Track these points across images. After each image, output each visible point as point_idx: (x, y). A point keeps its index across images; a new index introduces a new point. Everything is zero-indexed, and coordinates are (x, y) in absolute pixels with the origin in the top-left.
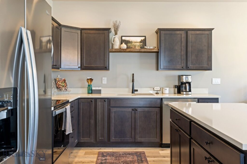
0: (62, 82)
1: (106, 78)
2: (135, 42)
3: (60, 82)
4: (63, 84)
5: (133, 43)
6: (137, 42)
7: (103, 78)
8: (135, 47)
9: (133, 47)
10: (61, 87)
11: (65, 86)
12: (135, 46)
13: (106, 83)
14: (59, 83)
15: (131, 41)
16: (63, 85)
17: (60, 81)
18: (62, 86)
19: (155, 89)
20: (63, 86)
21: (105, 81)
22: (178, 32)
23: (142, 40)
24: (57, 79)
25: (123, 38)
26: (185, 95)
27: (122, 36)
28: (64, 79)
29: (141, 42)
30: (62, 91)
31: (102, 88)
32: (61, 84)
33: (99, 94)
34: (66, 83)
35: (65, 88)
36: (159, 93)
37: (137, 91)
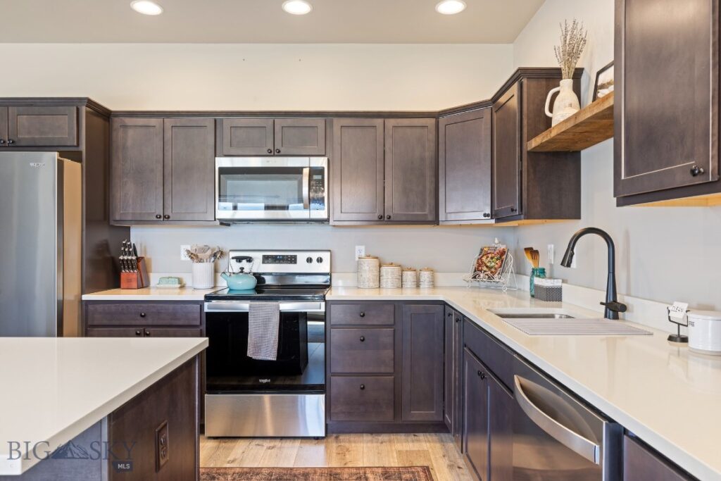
0: (492, 258)
3: (487, 257)
4: (493, 261)
10: (485, 268)
11: (496, 269)
14: (484, 258)
16: (493, 264)
17: (490, 253)
18: (487, 267)
20: (490, 268)
24: (485, 249)
27: (598, 73)
28: (502, 248)
30: (478, 279)
31: (564, 281)
32: (489, 261)
33: (557, 303)
34: (502, 261)
35: (492, 272)
36: (684, 340)
37: (620, 308)
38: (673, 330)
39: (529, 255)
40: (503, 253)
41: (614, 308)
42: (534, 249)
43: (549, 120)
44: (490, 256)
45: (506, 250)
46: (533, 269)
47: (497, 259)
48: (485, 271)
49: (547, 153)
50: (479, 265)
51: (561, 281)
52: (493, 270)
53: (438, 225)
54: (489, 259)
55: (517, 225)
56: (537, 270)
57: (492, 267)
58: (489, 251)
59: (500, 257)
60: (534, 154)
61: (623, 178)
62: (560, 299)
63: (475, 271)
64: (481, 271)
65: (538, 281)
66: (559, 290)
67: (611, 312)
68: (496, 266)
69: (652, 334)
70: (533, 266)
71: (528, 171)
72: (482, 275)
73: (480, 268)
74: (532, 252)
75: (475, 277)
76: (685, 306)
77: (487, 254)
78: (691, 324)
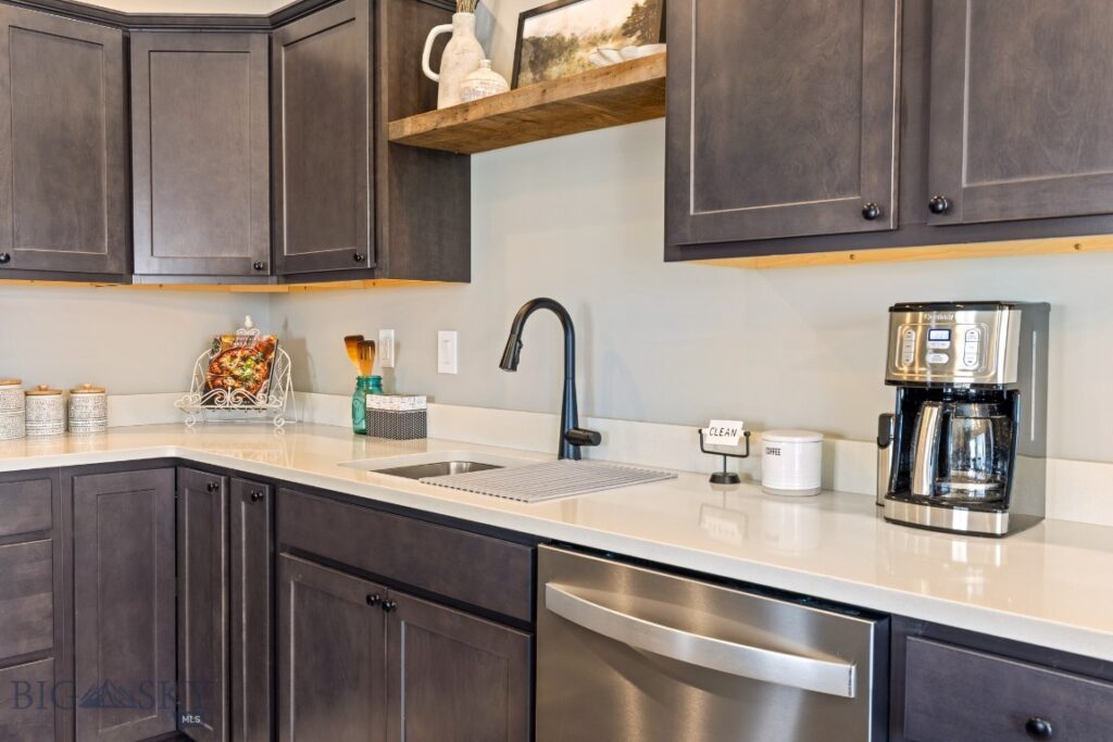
0: (244, 359)
3: (234, 357)
4: (248, 366)
7: (442, 335)
10: (230, 382)
11: (257, 382)
13: (453, 368)
14: (226, 360)
16: (249, 371)
17: (238, 349)
18: (235, 378)
19: (712, 440)
20: (242, 381)
21: (449, 353)
24: (225, 340)
28: (265, 338)
30: (219, 406)
31: (430, 400)
32: (239, 366)
33: (415, 442)
34: (269, 365)
35: (248, 389)
36: (734, 479)
37: (593, 439)
38: (717, 465)
39: (355, 351)
40: (268, 348)
41: (575, 440)
42: (366, 339)
44: (239, 354)
45: (275, 342)
46: (359, 379)
47: (257, 362)
48: (233, 388)
49: (420, 151)
50: (217, 376)
51: (424, 398)
52: (251, 384)
53: (130, 282)
54: (237, 360)
55: (287, 290)
56: (367, 380)
57: (247, 380)
58: (236, 345)
59: (264, 356)
60: (399, 148)
61: (692, 212)
62: (423, 435)
63: (207, 389)
64: (223, 386)
65: (375, 402)
66: (421, 416)
67: (571, 447)
68: (257, 376)
69: (675, 477)
70: (360, 374)
71: (390, 182)
72: (229, 397)
73: (219, 382)
74: (361, 345)
75: (211, 402)
76: (738, 426)
77: (231, 350)
78: (774, 451)
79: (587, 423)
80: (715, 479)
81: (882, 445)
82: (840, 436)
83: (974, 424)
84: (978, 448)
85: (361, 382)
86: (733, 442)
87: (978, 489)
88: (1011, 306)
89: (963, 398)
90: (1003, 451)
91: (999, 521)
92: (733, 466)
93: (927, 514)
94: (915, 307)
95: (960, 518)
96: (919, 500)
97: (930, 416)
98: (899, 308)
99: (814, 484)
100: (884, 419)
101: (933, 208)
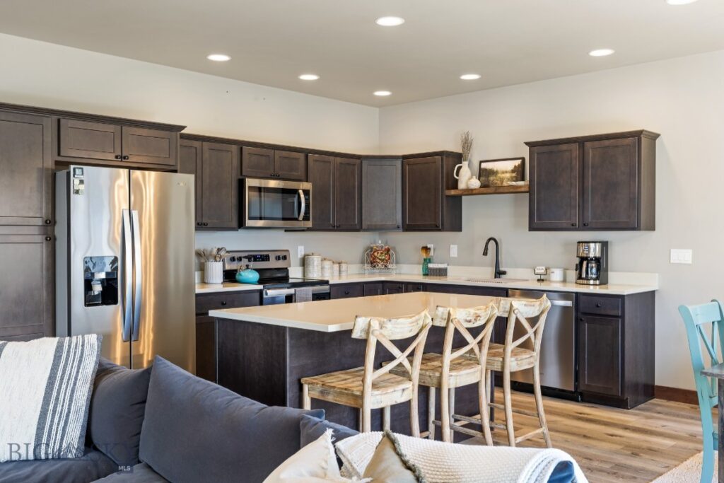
0: (382, 253)
1: (456, 247)
2: (503, 173)
3: (378, 253)
4: (383, 256)
5: (499, 175)
6: (506, 172)
7: (451, 246)
8: (502, 182)
9: (499, 182)
10: (378, 260)
11: (387, 261)
12: (502, 180)
13: (456, 256)
14: (376, 254)
15: (495, 169)
16: (383, 258)
17: (379, 250)
18: (380, 259)
19: (537, 271)
20: (382, 260)
21: (454, 251)
22: (564, 147)
23: (515, 166)
24: (374, 248)
25: (484, 165)
26: (592, 287)
27: (481, 162)
28: (387, 247)
29: (513, 171)
30: (377, 267)
31: (448, 265)
32: (380, 256)
34: (389, 255)
35: (385, 263)
36: (543, 280)
37: (504, 273)
38: (539, 277)
39: (424, 251)
40: (388, 250)
41: (499, 274)
42: (428, 247)
43: (456, 181)
44: (380, 252)
45: (390, 248)
47: (386, 254)
48: (380, 262)
49: (452, 197)
50: (374, 259)
51: (446, 264)
52: (385, 261)
56: (427, 259)
60: (447, 196)
61: (535, 222)
62: (446, 275)
63: (372, 263)
64: (377, 262)
65: (430, 266)
66: (445, 269)
68: (386, 259)
69: (528, 280)
70: (425, 257)
71: (446, 206)
72: (380, 265)
73: (375, 261)
74: (426, 249)
75: (375, 266)
76: (544, 268)
77: (376, 251)
78: (553, 272)
79: (502, 269)
80: (538, 280)
81: (576, 270)
82: (567, 269)
83: (594, 265)
84: (594, 270)
85: (425, 260)
86: (543, 271)
87: (594, 276)
88: (599, 242)
89: (592, 259)
90: (598, 270)
91: (598, 282)
92: (543, 277)
93: (585, 282)
94: (582, 242)
95: (592, 282)
96: (583, 279)
97: (585, 263)
98: (579, 242)
99: (562, 279)
100: (577, 265)
101: (584, 225)
